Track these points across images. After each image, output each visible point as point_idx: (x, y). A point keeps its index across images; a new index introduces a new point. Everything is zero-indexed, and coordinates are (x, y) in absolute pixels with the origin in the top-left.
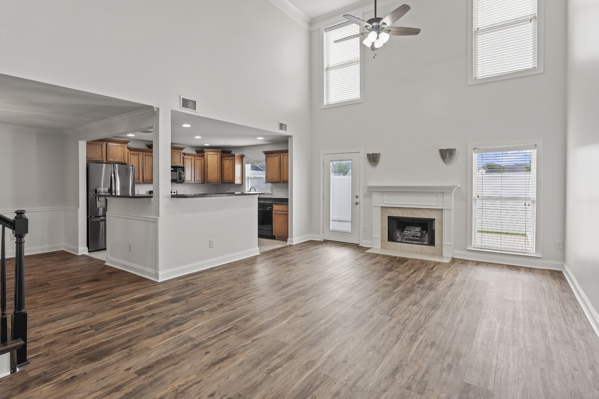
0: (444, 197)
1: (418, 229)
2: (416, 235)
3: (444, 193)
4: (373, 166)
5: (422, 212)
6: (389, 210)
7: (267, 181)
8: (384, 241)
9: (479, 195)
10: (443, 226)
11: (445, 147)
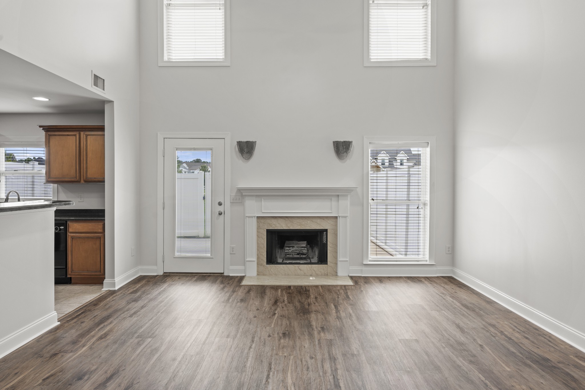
0: (338, 201)
1: (304, 244)
2: (301, 252)
3: (339, 197)
4: (246, 160)
5: (312, 221)
6: (269, 221)
7: (49, 180)
8: (261, 265)
9: (374, 198)
10: (337, 238)
11: (341, 139)
